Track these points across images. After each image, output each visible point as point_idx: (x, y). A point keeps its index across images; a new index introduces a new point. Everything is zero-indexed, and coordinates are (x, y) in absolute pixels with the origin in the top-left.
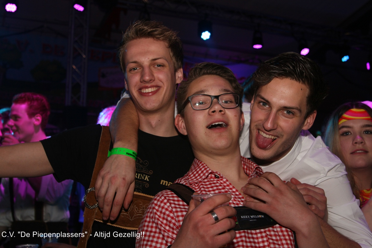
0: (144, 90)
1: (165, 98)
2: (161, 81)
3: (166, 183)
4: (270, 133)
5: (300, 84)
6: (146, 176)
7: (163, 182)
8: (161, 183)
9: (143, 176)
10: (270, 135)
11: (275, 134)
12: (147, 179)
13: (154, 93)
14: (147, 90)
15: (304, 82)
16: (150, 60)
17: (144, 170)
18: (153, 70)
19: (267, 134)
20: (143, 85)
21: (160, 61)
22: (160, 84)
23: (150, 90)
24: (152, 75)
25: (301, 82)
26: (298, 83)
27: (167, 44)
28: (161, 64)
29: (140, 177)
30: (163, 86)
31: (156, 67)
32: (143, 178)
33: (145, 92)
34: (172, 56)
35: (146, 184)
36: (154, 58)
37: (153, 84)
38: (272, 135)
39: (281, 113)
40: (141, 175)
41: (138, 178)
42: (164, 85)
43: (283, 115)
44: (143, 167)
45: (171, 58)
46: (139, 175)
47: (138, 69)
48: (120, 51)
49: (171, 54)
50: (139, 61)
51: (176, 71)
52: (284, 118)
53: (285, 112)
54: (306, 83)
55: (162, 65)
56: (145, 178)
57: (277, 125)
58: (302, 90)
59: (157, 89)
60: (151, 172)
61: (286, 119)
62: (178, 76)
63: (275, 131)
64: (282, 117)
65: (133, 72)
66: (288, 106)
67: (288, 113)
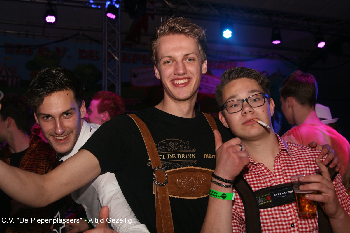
0: (177, 81)
1: (195, 88)
2: (192, 73)
3: (207, 156)
4: (63, 135)
5: (65, 91)
6: (193, 154)
7: (205, 155)
8: (205, 157)
9: (190, 155)
10: (63, 136)
11: (67, 134)
12: (194, 157)
13: (186, 84)
14: (180, 82)
15: (67, 89)
16: (183, 55)
17: (189, 150)
18: (185, 64)
19: (61, 137)
20: (177, 77)
21: (191, 56)
22: (191, 76)
23: (182, 81)
24: (185, 68)
25: (65, 90)
26: (63, 91)
27: (196, 40)
28: (191, 58)
29: (187, 157)
30: (194, 78)
31: (187, 61)
32: (191, 157)
33: (178, 83)
34: (200, 50)
35: (195, 161)
36: (186, 53)
37: (185, 76)
38: (65, 136)
39: (62, 117)
40: (188, 155)
41: (186, 157)
42: (194, 76)
43: (65, 118)
44: (188, 148)
45: (199, 52)
46: (186, 154)
47: (171, 62)
48: (154, 45)
49: (200, 48)
50: (174, 56)
51: (202, 63)
52: (66, 120)
53: (65, 115)
54: (68, 89)
55: (193, 59)
56: (192, 157)
57: (65, 128)
58: (68, 95)
59: (188, 80)
60: (194, 150)
61: (68, 119)
62: (204, 67)
63: (65, 132)
64: (64, 120)
65: (167, 65)
66: (65, 111)
67: (67, 115)
